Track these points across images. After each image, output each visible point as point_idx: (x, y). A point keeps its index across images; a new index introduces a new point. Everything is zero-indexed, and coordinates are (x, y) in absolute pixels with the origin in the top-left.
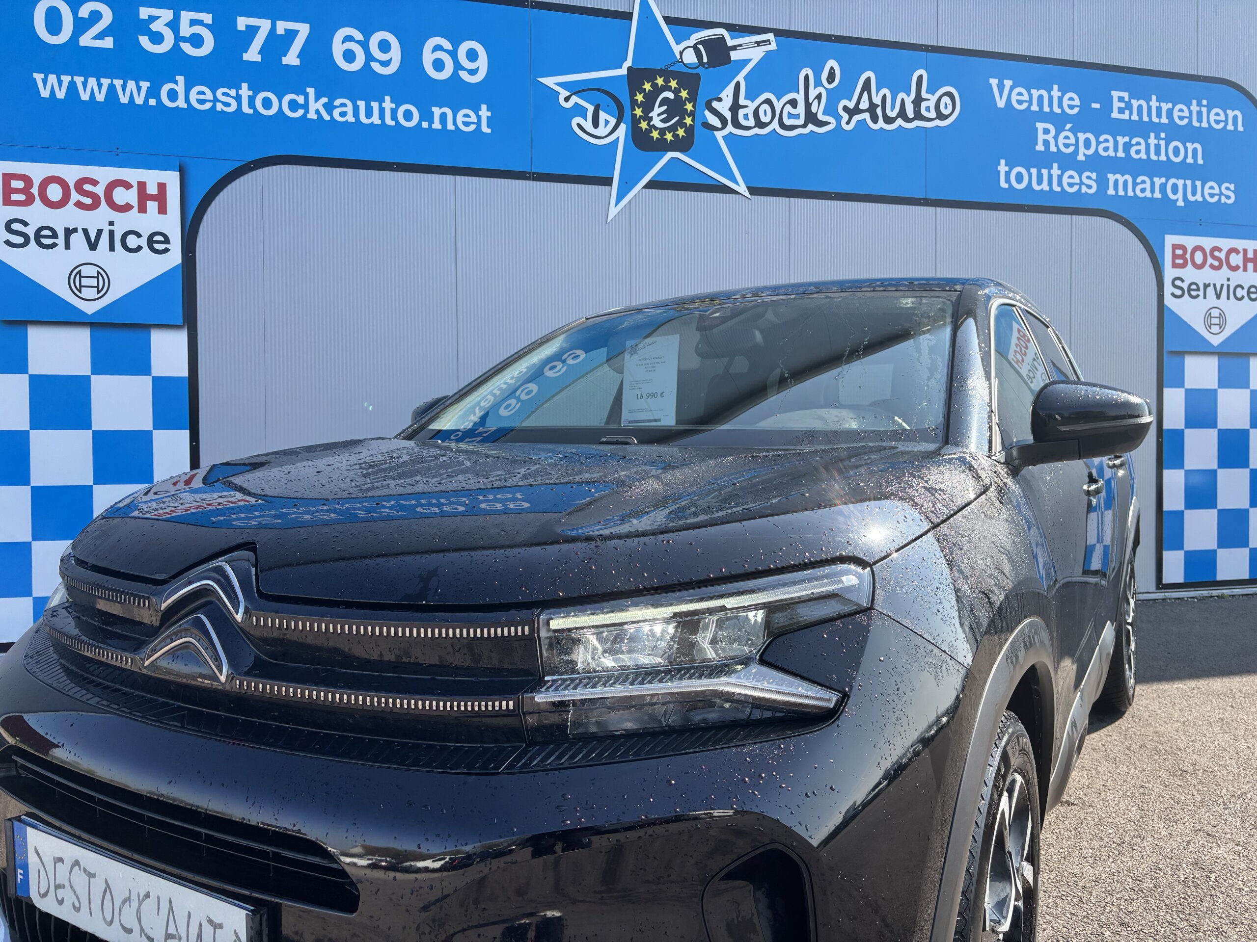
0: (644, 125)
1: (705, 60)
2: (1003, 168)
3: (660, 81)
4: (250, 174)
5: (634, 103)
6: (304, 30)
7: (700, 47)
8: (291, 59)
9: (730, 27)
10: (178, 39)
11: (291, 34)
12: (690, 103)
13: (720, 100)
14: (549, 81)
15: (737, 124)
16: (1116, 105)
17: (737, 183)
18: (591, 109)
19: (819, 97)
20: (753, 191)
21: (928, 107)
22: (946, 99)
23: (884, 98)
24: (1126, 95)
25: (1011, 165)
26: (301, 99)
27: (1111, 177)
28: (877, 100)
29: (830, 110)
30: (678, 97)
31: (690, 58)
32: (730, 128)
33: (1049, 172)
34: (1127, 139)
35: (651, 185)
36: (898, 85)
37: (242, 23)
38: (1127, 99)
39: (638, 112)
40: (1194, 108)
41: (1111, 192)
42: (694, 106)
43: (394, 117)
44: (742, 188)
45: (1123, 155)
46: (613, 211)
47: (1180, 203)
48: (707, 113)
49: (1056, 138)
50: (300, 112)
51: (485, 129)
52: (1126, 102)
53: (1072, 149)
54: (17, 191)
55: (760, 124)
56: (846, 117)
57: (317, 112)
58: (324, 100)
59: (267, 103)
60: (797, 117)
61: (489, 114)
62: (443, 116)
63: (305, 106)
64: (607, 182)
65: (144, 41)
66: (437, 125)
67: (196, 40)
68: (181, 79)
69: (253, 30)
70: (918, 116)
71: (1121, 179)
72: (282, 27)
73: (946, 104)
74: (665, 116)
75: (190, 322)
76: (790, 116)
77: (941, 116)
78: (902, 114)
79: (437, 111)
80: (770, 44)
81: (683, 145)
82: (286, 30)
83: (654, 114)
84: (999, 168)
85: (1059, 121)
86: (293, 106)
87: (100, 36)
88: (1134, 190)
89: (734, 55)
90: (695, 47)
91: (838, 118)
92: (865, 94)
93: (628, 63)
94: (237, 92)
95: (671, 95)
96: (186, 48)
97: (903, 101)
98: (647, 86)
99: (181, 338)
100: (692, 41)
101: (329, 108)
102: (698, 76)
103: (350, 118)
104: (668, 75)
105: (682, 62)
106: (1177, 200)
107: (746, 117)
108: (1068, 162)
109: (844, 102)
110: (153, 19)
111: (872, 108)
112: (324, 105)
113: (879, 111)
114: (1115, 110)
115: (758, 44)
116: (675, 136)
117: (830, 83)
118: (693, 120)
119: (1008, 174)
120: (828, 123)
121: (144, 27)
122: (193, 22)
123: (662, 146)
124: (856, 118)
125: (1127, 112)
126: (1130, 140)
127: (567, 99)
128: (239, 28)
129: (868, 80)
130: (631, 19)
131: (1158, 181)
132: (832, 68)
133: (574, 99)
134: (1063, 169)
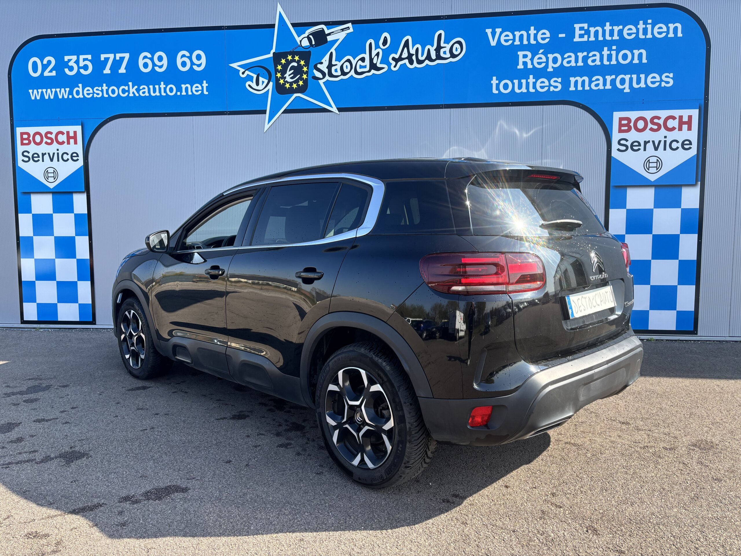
0: (282, 81)
1: (313, 43)
2: (494, 81)
3: (290, 58)
4: (108, 124)
5: (277, 71)
6: (127, 56)
7: (311, 36)
8: (122, 70)
9: (327, 24)
10: (79, 68)
11: (122, 59)
12: (305, 67)
13: (322, 63)
14: (235, 65)
15: (331, 75)
16: (578, 32)
17: (331, 106)
18: (255, 76)
19: (378, 54)
20: (340, 110)
21: (445, 52)
22: (457, 46)
23: (417, 50)
24: (585, 26)
25: (500, 80)
26: (126, 88)
27: (572, 80)
28: (413, 51)
29: (385, 60)
30: (299, 65)
31: (305, 43)
32: (327, 78)
33: (527, 81)
34: (585, 54)
35: (286, 111)
36: (426, 41)
37: (103, 57)
38: (586, 28)
39: (279, 75)
40: (641, 26)
41: (572, 88)
42: (307, 69)
43: (165, 91)
44: (334, 109)
45: (582, 64)
46: (267, 126)
47: (627, 90)
48: (315, 71)
49: (532, 60)
50: (127, 94)
51: (206, 93)
52: (585, 30)
53: (543, 65)
54: (25, 139)
55: (344, 73)
56: (394, 63)
57: (133, 93)
58: (136, 87)
59: (113, 92)
60: (365, 67)
61: (207, 85)
62: (187, 88)
63: (128, 91)
64: (264, 112)
65: (67, 70)
66: (184, 93)
67: (86, 68)
68: (80, 85)
69: (107, 59)
70: (439, 57)
71: (580, 80)
72: (118, 56)
73: (456, 48)
74: (292, 75)
75: (87, 190)
76: (361, 67)
77: (453, 56)
78: (429, 57)
79: (184, 86)
80: (349, 29)
81: (302, 90)
82: (105, 58)
83: (286, 75)
84: (492, 82)
85: (534, 49)
86: (124, 91)
87: (51, 71)
88: (590, 85)
89: (329, 38)
90: (308, 37)
91: (389, 65)
92: (406, 49)
93: (273, 50)
94: (102, 88)
95: (295, 64)
96: (82, 71)
97: (429, 50)
98: (283, 61)
99: (84, 196)
100: (306, 35)
101: (138, 90)
102: (310, 52)
103: (147, 94)
104: (293, 54)
105: (301, 46)
106: (624, 88)
107: (336, 70)
108: (539, 73)
109: (393, 55)
110: (70, 60)
111: (410, 56)
112: (136, 90)
113: (414, 58)
114: (577, 35)
115: (343, 30)
116: (298, 85)
117: (384, 46)
118: (307, 76)
119: (498, 85)
120: (383, 68)
121: (66, 65)
122: (84, 60)
123: (292, 91)
124: (400, 63)
125: (586, 36)
126: (588, 54)
127: (243, 73)
128: (102, 60)
129: (407, 41)
130: (274, 27)
131: (609, 78)
132: (385, 37)
133: (247, 72)
134: (537, 78)
